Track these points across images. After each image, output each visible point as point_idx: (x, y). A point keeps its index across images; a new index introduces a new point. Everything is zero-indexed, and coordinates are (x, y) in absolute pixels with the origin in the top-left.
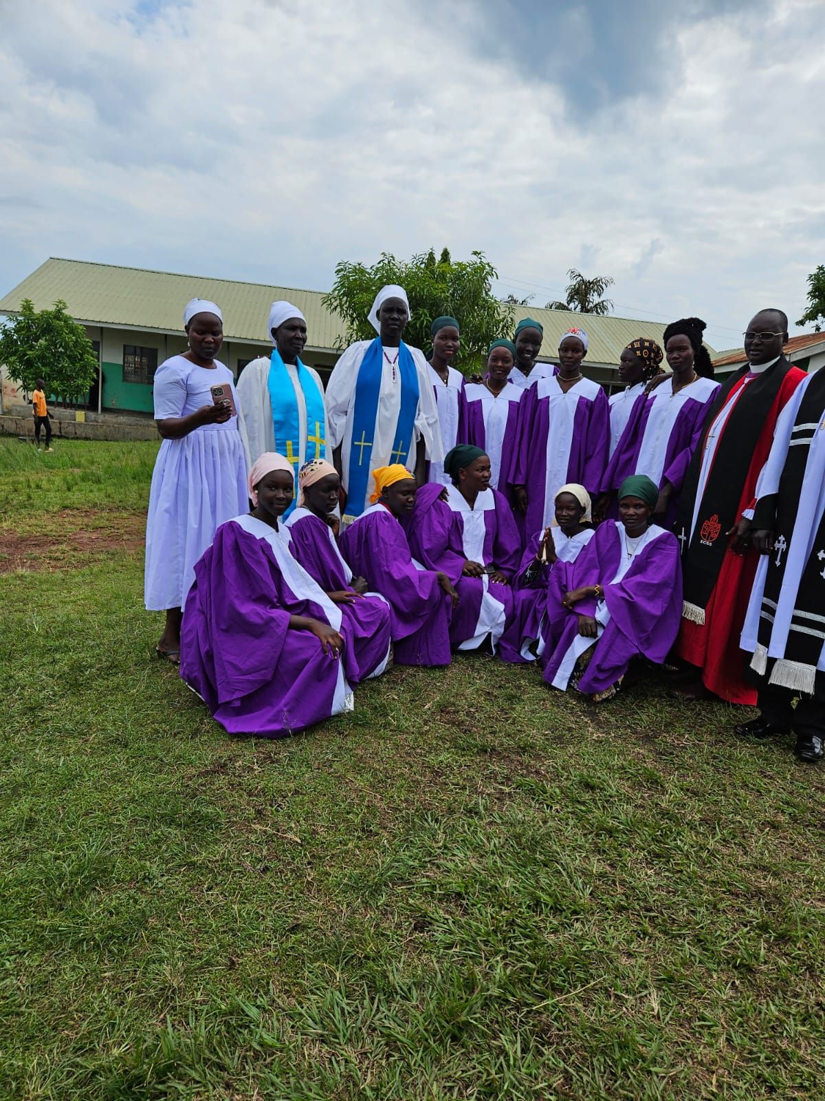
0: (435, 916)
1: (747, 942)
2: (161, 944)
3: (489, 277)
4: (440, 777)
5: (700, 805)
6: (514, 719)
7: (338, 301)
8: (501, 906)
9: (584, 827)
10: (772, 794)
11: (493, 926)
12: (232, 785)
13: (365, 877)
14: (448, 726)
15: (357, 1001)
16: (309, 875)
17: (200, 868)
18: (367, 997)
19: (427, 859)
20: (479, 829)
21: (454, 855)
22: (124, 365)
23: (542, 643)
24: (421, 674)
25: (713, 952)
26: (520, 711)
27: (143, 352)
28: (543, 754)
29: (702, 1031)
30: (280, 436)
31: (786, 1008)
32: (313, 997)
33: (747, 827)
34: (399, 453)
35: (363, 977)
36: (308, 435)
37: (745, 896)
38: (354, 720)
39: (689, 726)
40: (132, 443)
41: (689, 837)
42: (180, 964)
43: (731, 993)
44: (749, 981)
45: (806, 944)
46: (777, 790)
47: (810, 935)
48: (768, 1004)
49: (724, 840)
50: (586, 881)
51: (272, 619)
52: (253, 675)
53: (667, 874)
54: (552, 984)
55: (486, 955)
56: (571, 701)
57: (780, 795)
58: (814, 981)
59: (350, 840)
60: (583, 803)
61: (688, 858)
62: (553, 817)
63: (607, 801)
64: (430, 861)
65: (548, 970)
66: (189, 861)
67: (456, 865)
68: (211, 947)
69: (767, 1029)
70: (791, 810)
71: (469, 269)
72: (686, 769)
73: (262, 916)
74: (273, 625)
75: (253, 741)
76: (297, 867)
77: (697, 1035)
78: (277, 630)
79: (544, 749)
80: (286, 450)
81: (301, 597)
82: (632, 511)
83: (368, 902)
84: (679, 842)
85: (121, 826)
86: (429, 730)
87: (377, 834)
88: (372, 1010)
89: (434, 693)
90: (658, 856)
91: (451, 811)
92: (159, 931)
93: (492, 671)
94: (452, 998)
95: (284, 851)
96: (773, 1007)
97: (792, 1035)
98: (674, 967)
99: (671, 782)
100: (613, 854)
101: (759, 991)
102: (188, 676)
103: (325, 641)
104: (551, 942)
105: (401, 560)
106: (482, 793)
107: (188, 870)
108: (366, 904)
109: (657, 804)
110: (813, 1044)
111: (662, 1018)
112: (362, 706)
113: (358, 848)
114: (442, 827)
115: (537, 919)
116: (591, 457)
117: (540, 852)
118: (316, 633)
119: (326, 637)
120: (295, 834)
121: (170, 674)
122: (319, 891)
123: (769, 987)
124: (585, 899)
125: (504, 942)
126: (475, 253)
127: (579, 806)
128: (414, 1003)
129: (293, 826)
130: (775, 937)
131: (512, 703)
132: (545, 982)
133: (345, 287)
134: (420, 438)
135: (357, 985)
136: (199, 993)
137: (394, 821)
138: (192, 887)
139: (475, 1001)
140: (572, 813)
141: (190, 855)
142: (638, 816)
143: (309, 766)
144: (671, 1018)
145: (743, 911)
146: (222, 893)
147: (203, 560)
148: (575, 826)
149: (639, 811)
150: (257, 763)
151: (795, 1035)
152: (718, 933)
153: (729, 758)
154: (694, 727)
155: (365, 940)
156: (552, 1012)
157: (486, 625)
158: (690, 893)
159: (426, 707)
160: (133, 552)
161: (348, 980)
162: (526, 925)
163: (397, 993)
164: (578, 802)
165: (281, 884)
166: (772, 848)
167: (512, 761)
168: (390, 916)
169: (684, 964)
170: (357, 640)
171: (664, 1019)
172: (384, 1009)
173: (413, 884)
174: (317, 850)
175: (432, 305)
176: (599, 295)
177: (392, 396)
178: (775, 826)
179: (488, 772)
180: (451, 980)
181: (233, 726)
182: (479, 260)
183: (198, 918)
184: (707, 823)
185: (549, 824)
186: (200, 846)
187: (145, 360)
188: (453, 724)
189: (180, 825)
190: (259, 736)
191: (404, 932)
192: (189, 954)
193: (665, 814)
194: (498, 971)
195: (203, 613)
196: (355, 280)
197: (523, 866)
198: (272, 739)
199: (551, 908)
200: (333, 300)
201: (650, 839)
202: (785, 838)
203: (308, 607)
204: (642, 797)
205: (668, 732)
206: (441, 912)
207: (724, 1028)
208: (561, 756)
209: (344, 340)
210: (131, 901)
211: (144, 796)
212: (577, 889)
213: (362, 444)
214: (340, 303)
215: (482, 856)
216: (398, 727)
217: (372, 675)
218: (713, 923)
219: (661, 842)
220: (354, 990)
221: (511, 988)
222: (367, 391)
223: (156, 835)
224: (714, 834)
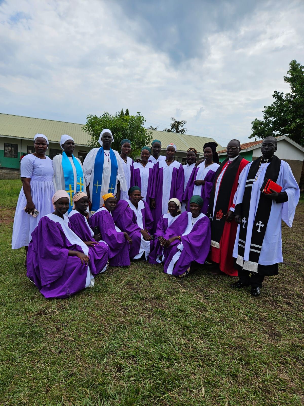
0: (125, 365)
1: (235, 366)
2: (19, 385)
3: (143, 121)
4: (127, 310)
5: (219, 315)
6: (154, 286)
7: (88, 129)
8: (149, 360)
9: (179, 326)
10: (243, 309)
11: (146, 368)
12: (47, 319)
13: (98, 352)
14: (130, 290)
15: (96, 402)
16: (77, 353)
17: (35, 353)
18: (99, 399)
19: (122, 343)
20: (141, 330)
21: (132, 341)
22: (4, 150)
23: (163, 257)
24: (120, 270)
25: (223, 370)
26: (156, 282)
27: (12, 146)
28: (164, 299)
29: (220, 401)
30: (67, 183)
31: (248, 390)
32: (78, 401)
33: (235, 322)
34: (112, 188)
35: (97, 392)
36: (77, 182)
37: (234, 348)
38: (95, 290)
39: (215, 285)
40: (8, 180)
41: (215, 328)
42: (27, 393)
43: (230, 385)
44: (236, 380)
45: (255, 365)
46: (245, 308)
47: (256, 361)
48: (242, 388)
49: (227, 328)
50: (179, 347)
51: (62, 253)
52: (55, 274)
53: (208, 342)
54: (167, 388)
55: (143, 379)
56: (174, 278)
57: (246, 309)
58: (258, 378)
59: (93, 338)
60: (178, 317)
61: (215, 336)
62: (168, 323)
63: (187, 316)
64: (123, 344)
65: (166, 383)
66: (30, 351)
67: (133, 345)
68: (39, 385)
69: (242, 398)
70: (249, 315)
71: (135, 118)
72: (214, 301)
73: (59, 371)
74: (62, 255)
75: (56, 300)
76: (73, 350)
77: (218, 402)
78: (64, 257)
79: (164, 297)
80: (69, 188)
81: (73, 244)
82: (194, 208)
83: (99, 362)
84: (212, 330)
85: (3, 338)
86: (123, 292)
87: (103, 335)
88: (101, 405)
89: (125, 277)
90: (204, 335)
91: (131, 324)
92: (19, 380)
93: (146, 268)
94: (131, 397)
95: (68, 344)
96: (244, 390)
97: (250, 399)
98: (210, 378)
99: (209, 307)
100: (189, 336)
101: (239, 384)
102: (29, 276)
103: (82, 259)
104: (167, 372)
105: (111, 228)
106: (142, 315)
107: (30, 354)
108: (99, 363)
109: (204, 316)
110: (257, 402)
111: (206, 397)
112: (98, 284)
113: (96, 340)
114: (127, 330)
115: (162, 363)
116: (178, 188)
117: (163, 337)
118: (79, 256)
119: (82, 258)
120: (72, 337)
121: (23, 275)
122: (81, 359)
123: (243, 382)
124: (179, 355)
125: (150, 373)
126: (138, 113)
127: (177, 318)
128: (117, 400)
129: (71, 333)
130: (244, 363)
131: (153, 280)
132: (165, 388)
133: (90, 124)
134: (118, 183)
135: (96, 395)
136: (34, 404)
137: (109, 329)
138: (31, 361)
139: (139, 398)
140: (174, 321)
141: (30, 349)
142: (198, 320)
143: (77, 309)
144: (209, 397)
145: (234, 354)
146: (43, 363)
147: (34, 231)
148: (175, 326)
149: (198, 319)
150: (57, 309)
151: (251, 399)
152: (225, 363)
153: (229, 297)
154: (217, 285)
155: (98, 377)
156: (167, 399)
157: (143, 248)
158: (215, 348)
159: (122, 283)
160: (8, 224)
161: (92, 394)
162: (158, 366)
163: (110, 397)
164: (177, 317)
165: (66, 358)
166: (243, 329)
167: (153, 302)
168: (108, 367)
169: (213, 376)
170: (95, 260)
171: (206, 398)
172: (106, 404)
173: (116, 353)
174: (80, 343)
175: (122, 131)
176: (182, 127)
177: (108, 168)
178: (244, 321)
179: (144, 307)
180: (131, 390)
181: (48, 295)
182: (139, 115)
183: (34, 374)
184: (221, 322)
185: (166, 326)
186: (35, 344)
187: (13, 148)
188: (132, 289)
189: (26, 337)
190: (58, 298)
191: (113, 373)
192: (30, 388)
193: (207, 319)
194: (148, 385)
195: (35, 252)
196: (94, 121)
197: (157, 343)
198: (63, 299)
199: (167, 359)
200: (86, 128)
201: (202, 329)
202: (248, 325)
203: (76, 247)
204: (199, 314)
205: (208, 288)
206: (127, 363)
207: (227, 399)
208: (171, 299)
209: (90, 142)
210: (7, 369)
211: (12, 325)
212: (176, 350)
213: (97, 185)
214: (89, 129)
215: (142, 340)
216: (111, 291)
217: (101, 272)
218: (223, 359)
219: (205, 330)
220: (94, 397)
221: (152, 391)
222: (99, 166)
223: (17, 341)
224: (224, 326)
